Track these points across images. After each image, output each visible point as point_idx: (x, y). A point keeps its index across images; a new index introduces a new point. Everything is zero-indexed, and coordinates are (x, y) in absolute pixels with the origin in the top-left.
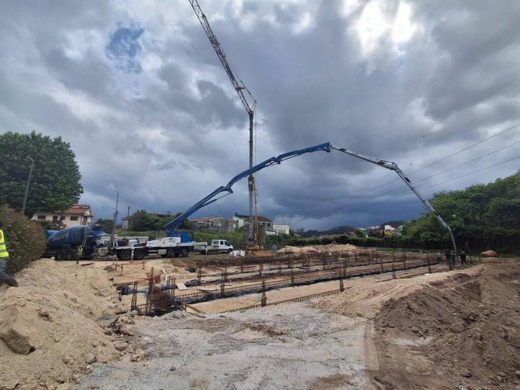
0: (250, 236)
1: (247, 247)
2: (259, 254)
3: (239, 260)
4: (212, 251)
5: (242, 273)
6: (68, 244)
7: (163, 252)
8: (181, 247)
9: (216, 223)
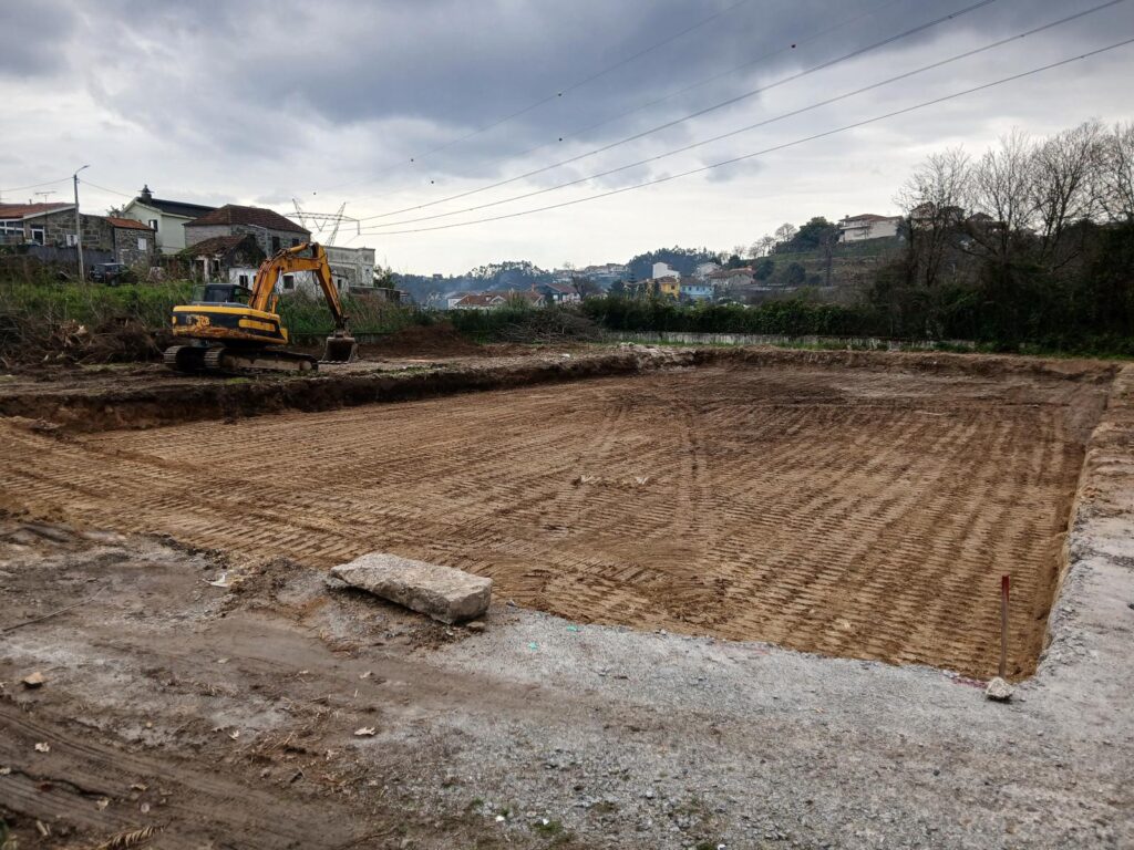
9: (59, 231)
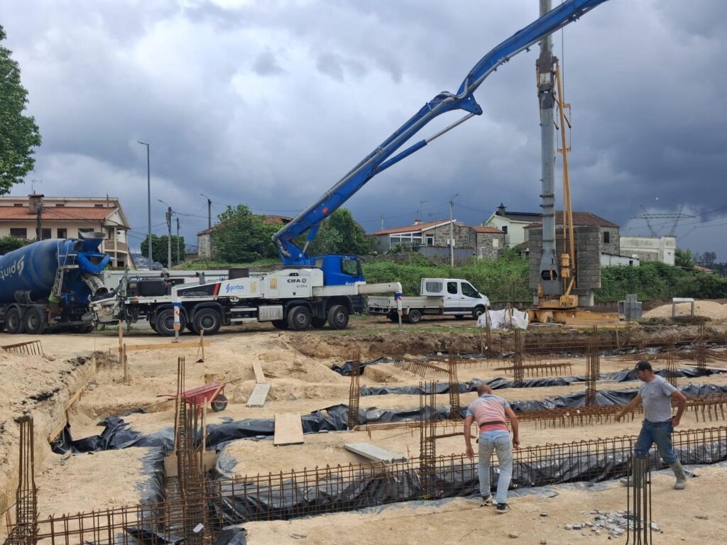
0: (547, 263)
1: (536, 300)
2: (578, 323)
3: (509, 341)
4: (422, 311)
5: (520, 385)
6: (26, 289)
7: (275, 312)
8: (324, 298)
9: (442, 237)
